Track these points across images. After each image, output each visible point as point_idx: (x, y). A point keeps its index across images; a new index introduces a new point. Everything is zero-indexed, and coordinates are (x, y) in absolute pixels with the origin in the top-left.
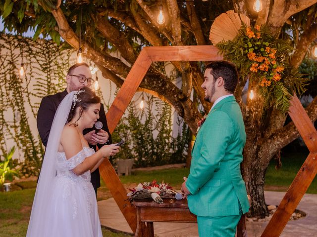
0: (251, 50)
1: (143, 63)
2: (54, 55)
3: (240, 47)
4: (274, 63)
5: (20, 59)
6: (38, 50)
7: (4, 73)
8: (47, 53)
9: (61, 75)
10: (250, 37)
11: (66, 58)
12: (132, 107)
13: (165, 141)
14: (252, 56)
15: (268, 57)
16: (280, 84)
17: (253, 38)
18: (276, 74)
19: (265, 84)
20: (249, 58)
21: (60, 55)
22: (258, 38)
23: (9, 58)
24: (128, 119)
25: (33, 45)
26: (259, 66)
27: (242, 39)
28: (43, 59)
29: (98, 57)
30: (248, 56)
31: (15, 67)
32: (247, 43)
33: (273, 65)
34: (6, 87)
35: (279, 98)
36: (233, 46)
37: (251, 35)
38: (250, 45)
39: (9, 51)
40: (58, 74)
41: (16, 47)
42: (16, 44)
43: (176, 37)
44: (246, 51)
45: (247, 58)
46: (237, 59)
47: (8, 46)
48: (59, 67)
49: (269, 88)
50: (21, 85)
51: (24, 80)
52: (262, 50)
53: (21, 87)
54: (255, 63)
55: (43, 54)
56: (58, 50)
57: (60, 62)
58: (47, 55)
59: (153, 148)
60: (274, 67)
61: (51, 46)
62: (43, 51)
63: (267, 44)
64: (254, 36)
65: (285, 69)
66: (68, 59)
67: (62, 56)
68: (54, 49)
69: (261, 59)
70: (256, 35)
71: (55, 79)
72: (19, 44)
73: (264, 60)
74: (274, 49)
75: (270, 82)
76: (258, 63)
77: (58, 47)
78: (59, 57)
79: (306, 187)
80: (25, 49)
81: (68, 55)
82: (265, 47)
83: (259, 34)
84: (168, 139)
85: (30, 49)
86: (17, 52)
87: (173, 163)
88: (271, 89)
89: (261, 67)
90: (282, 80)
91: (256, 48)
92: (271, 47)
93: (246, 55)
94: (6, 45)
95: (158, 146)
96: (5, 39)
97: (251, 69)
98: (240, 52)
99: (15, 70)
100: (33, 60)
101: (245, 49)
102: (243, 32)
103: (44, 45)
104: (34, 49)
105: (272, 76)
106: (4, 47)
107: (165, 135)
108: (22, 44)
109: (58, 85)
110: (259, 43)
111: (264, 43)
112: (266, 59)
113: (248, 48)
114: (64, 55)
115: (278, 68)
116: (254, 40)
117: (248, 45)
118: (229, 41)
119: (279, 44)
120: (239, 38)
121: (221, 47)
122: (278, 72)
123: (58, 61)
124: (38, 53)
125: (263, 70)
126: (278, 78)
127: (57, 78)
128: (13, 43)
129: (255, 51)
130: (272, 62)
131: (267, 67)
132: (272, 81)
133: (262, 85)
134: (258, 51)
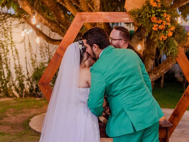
0: (154, 15)
1: (78, 23)
2: (2, 22)
3: (147, 13)
4: (169, 24)
9: (6, 35)
10: (154, 6)
11: (9, 24)
12: (50, 56)
14: (154, 19)
15: (165, 20)
16: (172, 39)
17: (155, 7)
18: (170, 32)
19: (163, 39)
20: (152, 21)
21: (5, 22)
22: (159, 7)
24: (48, 63)
26: (158, 26)
27: (148, 7)
29: (44, 20)
30: (151, 19)
32: (150, 11)
33: (168, 26)
35: (171, 48)
36: (140, 12)
38: (153, 12)
40: (5, 34)
43: (97, 7)
44: (150, 16)
45: (151, 20)
46: (143, 22)
48: (5, 30)
49: (165, 41)
52: (161, 15)
54: (156, 24)
56: (4, 19)
57: (6, 27)
60: (169, 27)
63: (165, 11)
64: (156, 6)
65: (176, 29)
66: (11, 25)
67: (7, 23)
68: (2, 18)
69: (160, 21)
70: (158, 5)
71: (2, 37)
73: (162, 22)
74: (169, 14)
75: (166, 37)
76: (157, 24)
77: (4, 16)
79: (186, 107)
81: (10, 22)
82: (163, 13)
88: (166, 42)
89: (160, 27)
90: (173, 36)
91: (157, 14)
92: (167, 13)
93: (150, 18)
97: (153, 28)
98: (146, 16)
101: (149, 14)
102: (148, 3)
105: (167, 33)
109: (5, 41)
110: (159, 10)
111: (162, 10)
112: (164, 21)
113: (152, 14)
115: (172, 28)
117: (151, 12)
118: (138, 9)
119: (172, 12)
120: (144, 7)
121: (132, 13)
122: (171, 31)
123: (4, 26)
125: (161, 29)
126: (171, 34)
127: (4, 37)
129: (156, 16)
130: (168, 24)
131: (164, 27)
132: (168, 36)
133: (161, 39)
134: (158, 16)
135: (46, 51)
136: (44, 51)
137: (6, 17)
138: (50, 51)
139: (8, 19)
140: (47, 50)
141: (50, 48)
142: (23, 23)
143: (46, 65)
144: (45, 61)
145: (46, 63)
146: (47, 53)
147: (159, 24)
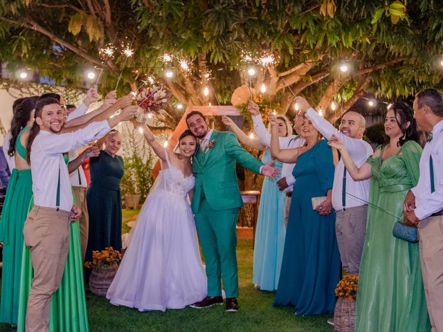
8: (67, 99)
12: (135, 148)
15: (267, 114)
24: (133, 159)
36: (245, 107)
52: (263, 110)
61: (70, 93)
63: (266, 106)
82: (265, 108)
83: (261, 100)
92: (269, 108)
103: (64, 92)
110: (261, 106)
111: (264, 105)
118: (243, 104)
121: (239, 107)
128: (40, 90)
135: (130, 142)
136: (128, 141)
137: (77, 94)
138: (135, 142)
139: (80, 97)
140: (132, 140)
141: (135, 136)
143: (131, 162)
144: (128, 156)
145: (130, 158)
146: (132, 144)
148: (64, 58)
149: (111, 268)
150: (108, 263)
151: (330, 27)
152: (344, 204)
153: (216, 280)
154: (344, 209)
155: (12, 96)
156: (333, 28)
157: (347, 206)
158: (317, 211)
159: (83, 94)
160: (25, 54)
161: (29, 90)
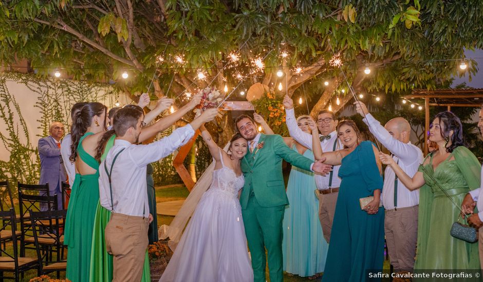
0: (270, 105)
2: (86, 94)
3: (264, 103)
5: (62, 97)
6: (75, 90)
7: (51, 109)
8: (81, 92)
10: (270, 98)
11: (95, 95)
13: (168, 165)
14: (271, 108)
15: (280, 109)
19: (278, 124)
20: (269, 110)
21: (90, 93)
22: (274, 99)
23: (54, 97)
25: (71, 86)
26: (274, 114)
27: (265, 99)
28: (78, 97)
31: (59, 104)
32: (267, 101)
33: (282, 113)
34: (52, 121)
36: (259, 102)
37: (270, 97)
38: (270, 103)
39: (54, 91)
41: (59, 88)
42: (59, 85)
47: (53, 87)
49: (280, 126)
50: (63, 119)
51: (65, 115)
52: (276, 105)
53: (63, 120)
55: (78, 93)
58: (81, 93)
59: (159, 171)
61: (84, 86)
62: (78, 90)
63: (279, 102)
64: (272, 98)
66: (96, 97)
67: (92, 94)
68: (86, 88)
69: (275, 110)
72: (61, 85)
75: (280, 123)
76: (273, 112)
77: (89, 86)
78: (89, 95)
80: (65, 89)
81: (96, 93)
82: (278, 103)
83: (275, 97)
84: (170, 162)
85: (69, 89)
86: (59, 91)
87: (175, 183)
91: (273, 104)
93: (267, 107)
94: (51, 86)
95: (162, 169)
96: (51, 82)
97: (270, 116)
98: (264, 106)
99: (59, 107)
100: (71, 98)
101: (266, 104)
102: (265, 95)
104: (71, 89)
105: (281, 119)
106: (51, 88)
107: (168, 160)
108: (63, 84)
110: (275, 101)
111: (277, 101)
112: (278, 110)
113: (268, 104)
114: (93, 93)
116: (272, 100)
118: (257, 99)
120: (263, 98)
121: (253, 103)
124: (75, 92)
125: (276, 116)
128: (56, 84)
129: (272, 106)
131: (279, 114)
132: (282, 122)
133: (276, 124)
134: (274, 106)
137: (90, 87)
139: (93, 89)
142: (110, 93)
147: (275, 112)
148: (85, 55)
149: (159, 261)
150: (156, 257)
151: (351, 32)
152: (395, 205)
153: (262, 273)
154: (396, 209)
155: (31, 89)
156: (353, 32)
157: (398, 207)
158: (365, 211)
159: (96, 87)
160: (56, 53)
161: (46, 84)
